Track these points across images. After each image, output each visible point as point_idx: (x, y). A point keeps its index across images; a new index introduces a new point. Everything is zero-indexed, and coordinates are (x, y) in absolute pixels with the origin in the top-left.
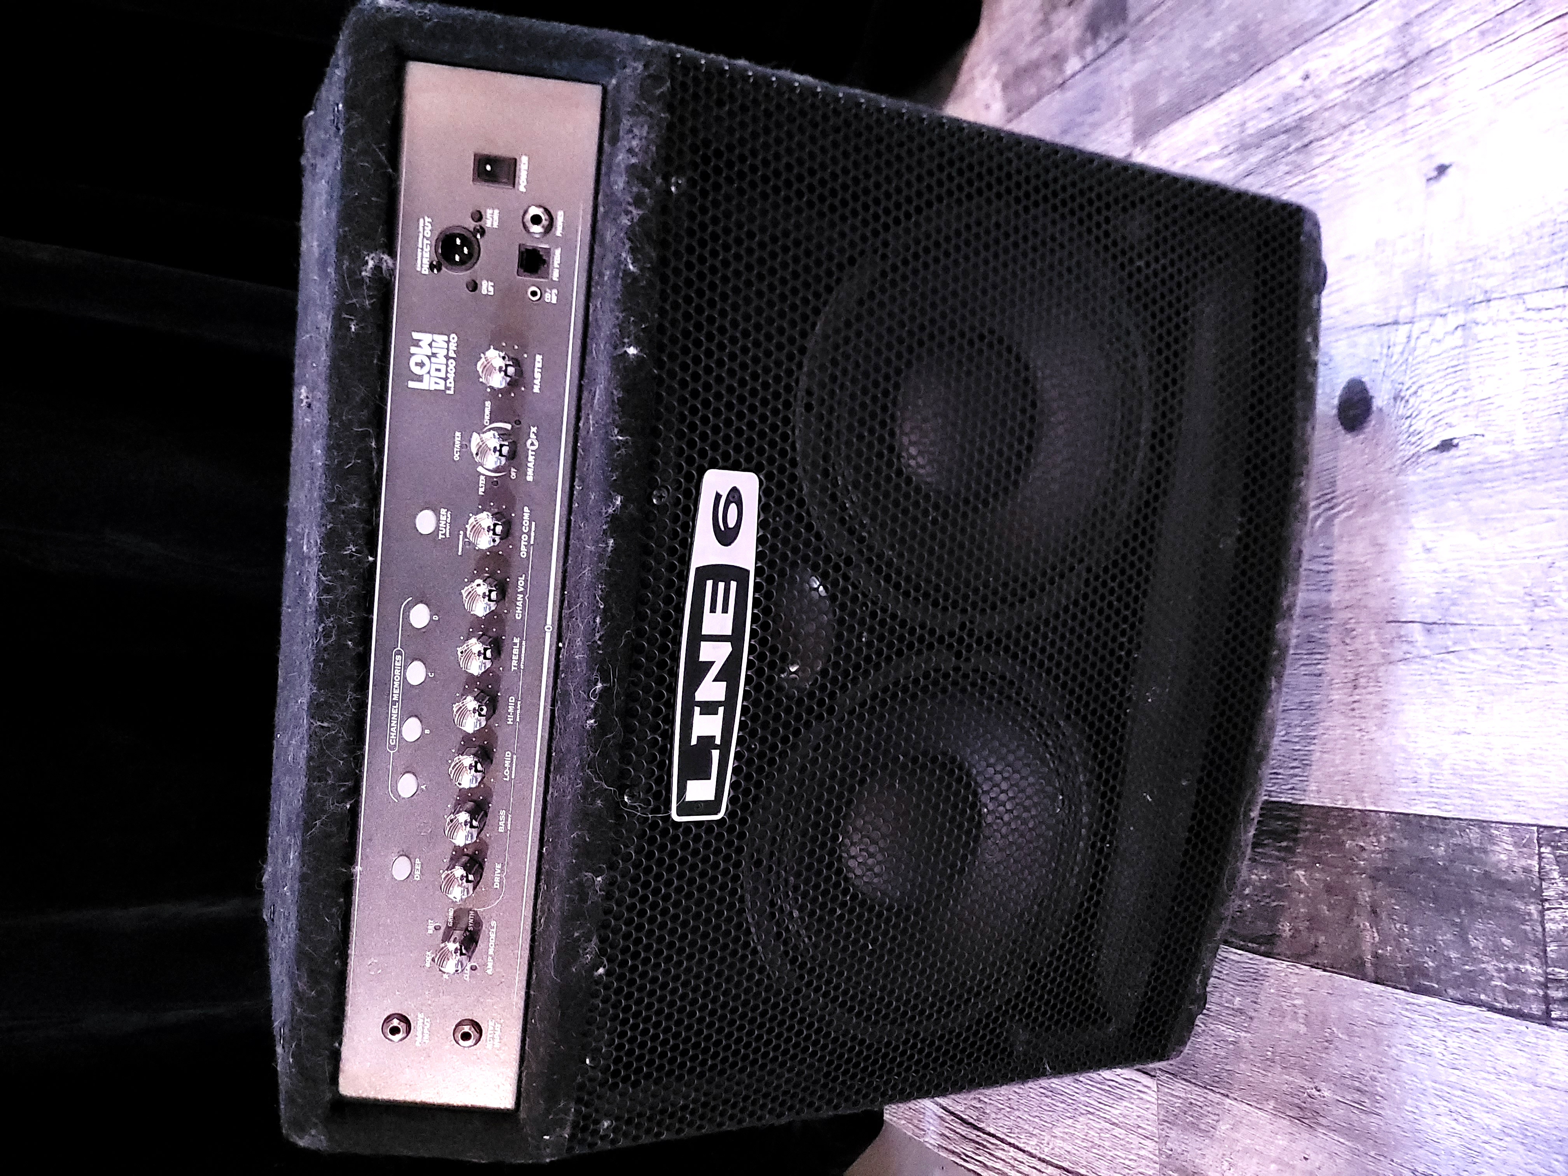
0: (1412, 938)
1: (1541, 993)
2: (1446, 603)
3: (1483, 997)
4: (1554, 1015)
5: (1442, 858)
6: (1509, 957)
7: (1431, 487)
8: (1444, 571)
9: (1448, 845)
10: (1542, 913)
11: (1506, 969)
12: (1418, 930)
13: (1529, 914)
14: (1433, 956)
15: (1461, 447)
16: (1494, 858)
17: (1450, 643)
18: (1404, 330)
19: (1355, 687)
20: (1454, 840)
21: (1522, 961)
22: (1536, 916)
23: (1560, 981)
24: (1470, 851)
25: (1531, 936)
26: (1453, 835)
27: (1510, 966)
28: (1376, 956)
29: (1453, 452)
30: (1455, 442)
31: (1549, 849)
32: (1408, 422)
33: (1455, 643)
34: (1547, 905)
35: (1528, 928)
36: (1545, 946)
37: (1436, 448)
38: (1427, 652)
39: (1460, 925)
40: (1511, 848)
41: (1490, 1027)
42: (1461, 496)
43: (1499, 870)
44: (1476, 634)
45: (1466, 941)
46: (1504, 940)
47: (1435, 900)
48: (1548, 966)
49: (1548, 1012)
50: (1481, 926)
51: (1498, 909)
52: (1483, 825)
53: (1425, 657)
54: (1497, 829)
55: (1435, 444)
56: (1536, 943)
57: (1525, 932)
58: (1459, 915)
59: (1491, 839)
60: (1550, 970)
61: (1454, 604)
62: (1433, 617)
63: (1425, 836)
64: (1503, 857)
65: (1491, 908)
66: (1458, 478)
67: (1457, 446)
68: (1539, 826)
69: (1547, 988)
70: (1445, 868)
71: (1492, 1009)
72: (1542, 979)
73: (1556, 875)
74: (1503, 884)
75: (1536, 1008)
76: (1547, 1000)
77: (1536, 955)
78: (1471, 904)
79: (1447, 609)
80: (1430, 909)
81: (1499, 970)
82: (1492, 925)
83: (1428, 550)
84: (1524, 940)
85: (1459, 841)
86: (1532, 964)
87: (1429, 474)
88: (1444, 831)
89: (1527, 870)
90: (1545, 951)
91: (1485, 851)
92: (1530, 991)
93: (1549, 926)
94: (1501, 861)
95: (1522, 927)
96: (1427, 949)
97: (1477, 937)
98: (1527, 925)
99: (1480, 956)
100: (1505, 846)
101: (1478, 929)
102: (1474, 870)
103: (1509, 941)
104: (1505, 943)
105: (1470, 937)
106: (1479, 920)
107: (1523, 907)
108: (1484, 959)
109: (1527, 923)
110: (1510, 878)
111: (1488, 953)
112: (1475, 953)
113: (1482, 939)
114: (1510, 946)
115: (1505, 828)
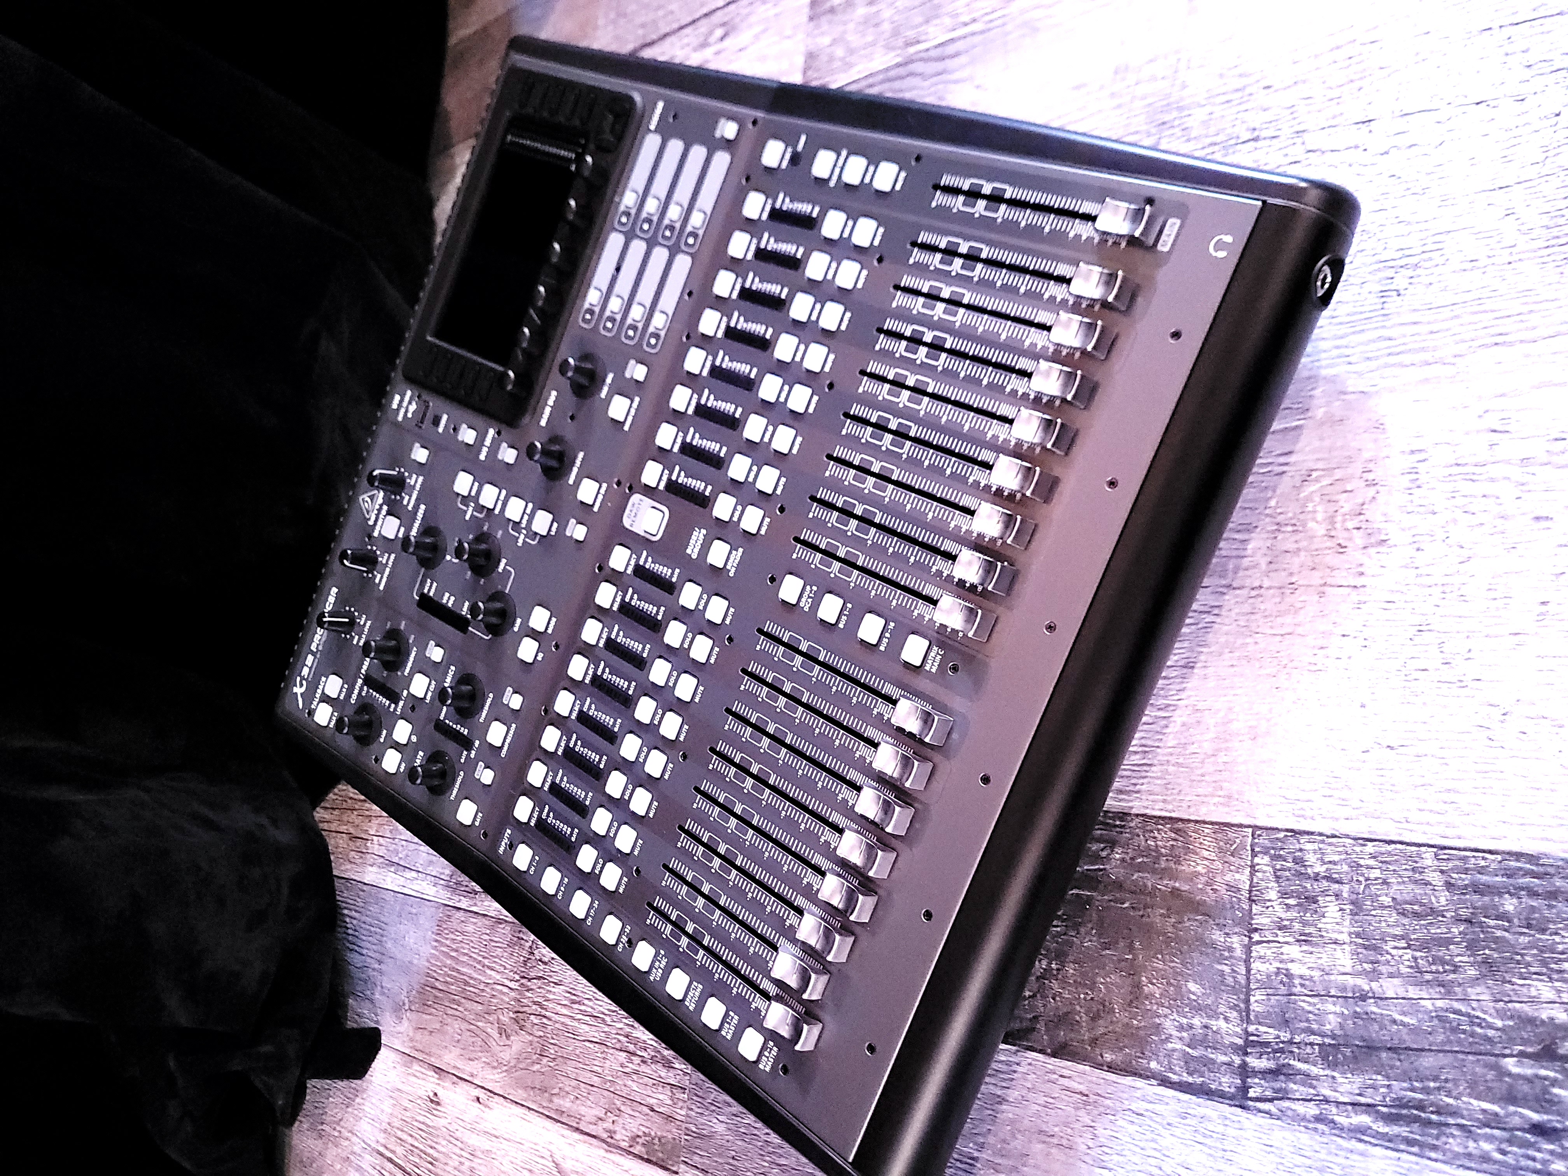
0: (1064, 981)
1: (1237, 1061)
3: (1153, 1065)
4: (1252, 1093)
5: (1118, 870)
6: (1198, 1009)
9: (1127, 852)
10: (1248, 949)
11: (1191, 1027)
12: (1072, 971)
13: (1230, 949)
14: (1090, 1006)
16: (1188, 870)
20: (1135, 845)
21: (1215, 1015)
22: (1239, 952)
23: (1267, 1044)
25: (1230, 980)
27: (1197, 1021)
31: (1266, 859)
34: (1256, 937)
35: (1227, 969)
36: (1248, 995)
39: (1131, 964)
41: (1158, 1108)
43: (1195, 887)
45: (1138, 986)
46: (1191, 985)
48: (1249, 1021)
49: (1244, 1089)
50: (1161, 966)
51: (1186, 942)
54: (1197, 831)
56: (1234, 990)
57: (1222, 973)
58: (1131, 949)
59: (1188, 845)
60: (1251, 1028)
64: (1201, 869)
65: (1178, 939)
68: (1255, 828)
69: (1246, 1054)
71: (1165, 1082)
72: (1240, 1042)
73: (1273, 895)
74: (1197, 906)
75: (1228, 1082)
76: (1244, 1071)
77: (1235, 1007)
78: (1149, 934)
81: (1181, 1028)
82: (1177, 963)
84: (1218, 985)
86: (1226, 1019)
89: (1232, 888)
90: (1247, 1002)
91: (1177, 860)
92: (1222, 1058)
93: (1256, 966)
94: (1197, 874)
95: (1220, 967)
96: (1082, 996)
97: (1155, 981)
98: (1226, 964)
99: (1155, 1007)
100: (1206, 854)
101: (1155, 969)
102: (1159, 887)
103: (1198, 986)
104: (1193, 989)
105: (1144, 979)
106: (1160, 956)
107: (1223, 940)
108: (1160, 1011)
109: (1227, 962)
110: (1209, 898)
111: (1167, 1004)
112: (1147, 1003)
113: (1162, 983)
114: (1200, 994)
115: (1208, 830)
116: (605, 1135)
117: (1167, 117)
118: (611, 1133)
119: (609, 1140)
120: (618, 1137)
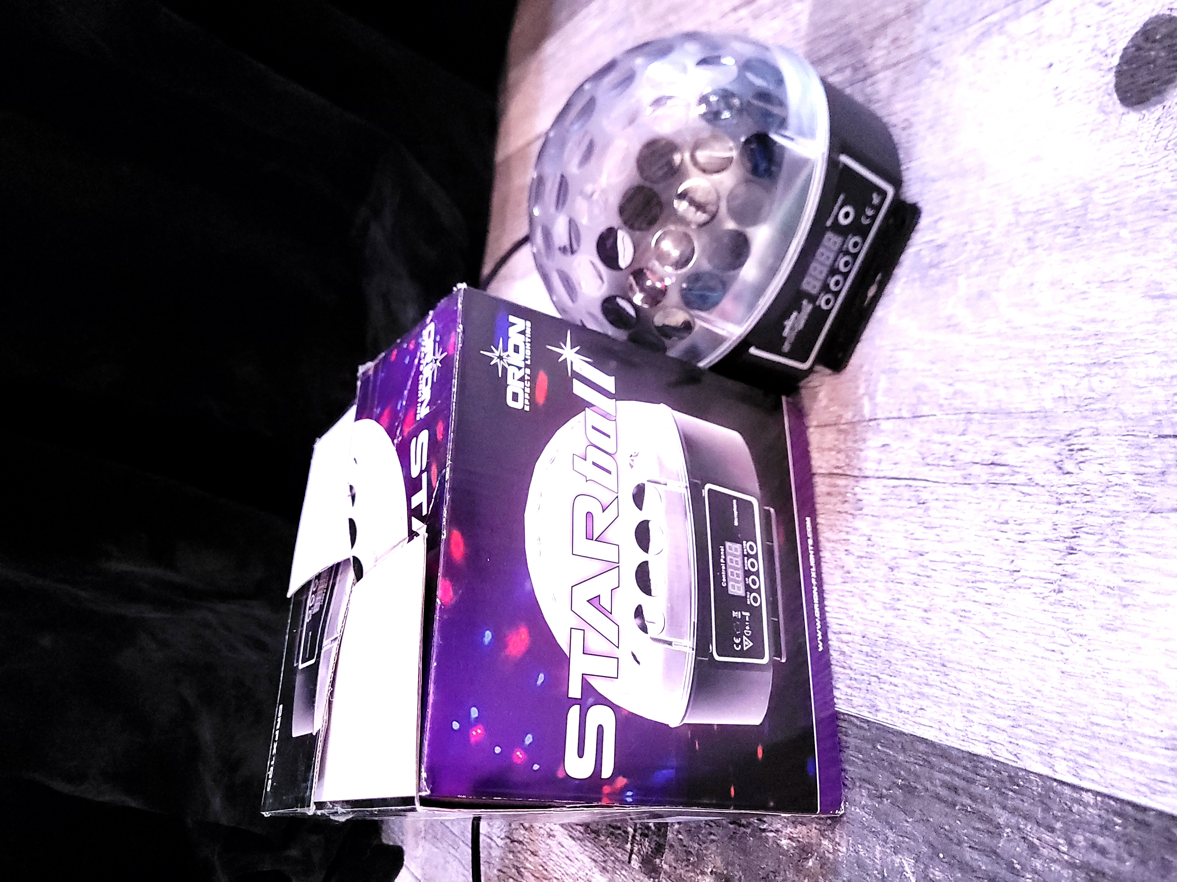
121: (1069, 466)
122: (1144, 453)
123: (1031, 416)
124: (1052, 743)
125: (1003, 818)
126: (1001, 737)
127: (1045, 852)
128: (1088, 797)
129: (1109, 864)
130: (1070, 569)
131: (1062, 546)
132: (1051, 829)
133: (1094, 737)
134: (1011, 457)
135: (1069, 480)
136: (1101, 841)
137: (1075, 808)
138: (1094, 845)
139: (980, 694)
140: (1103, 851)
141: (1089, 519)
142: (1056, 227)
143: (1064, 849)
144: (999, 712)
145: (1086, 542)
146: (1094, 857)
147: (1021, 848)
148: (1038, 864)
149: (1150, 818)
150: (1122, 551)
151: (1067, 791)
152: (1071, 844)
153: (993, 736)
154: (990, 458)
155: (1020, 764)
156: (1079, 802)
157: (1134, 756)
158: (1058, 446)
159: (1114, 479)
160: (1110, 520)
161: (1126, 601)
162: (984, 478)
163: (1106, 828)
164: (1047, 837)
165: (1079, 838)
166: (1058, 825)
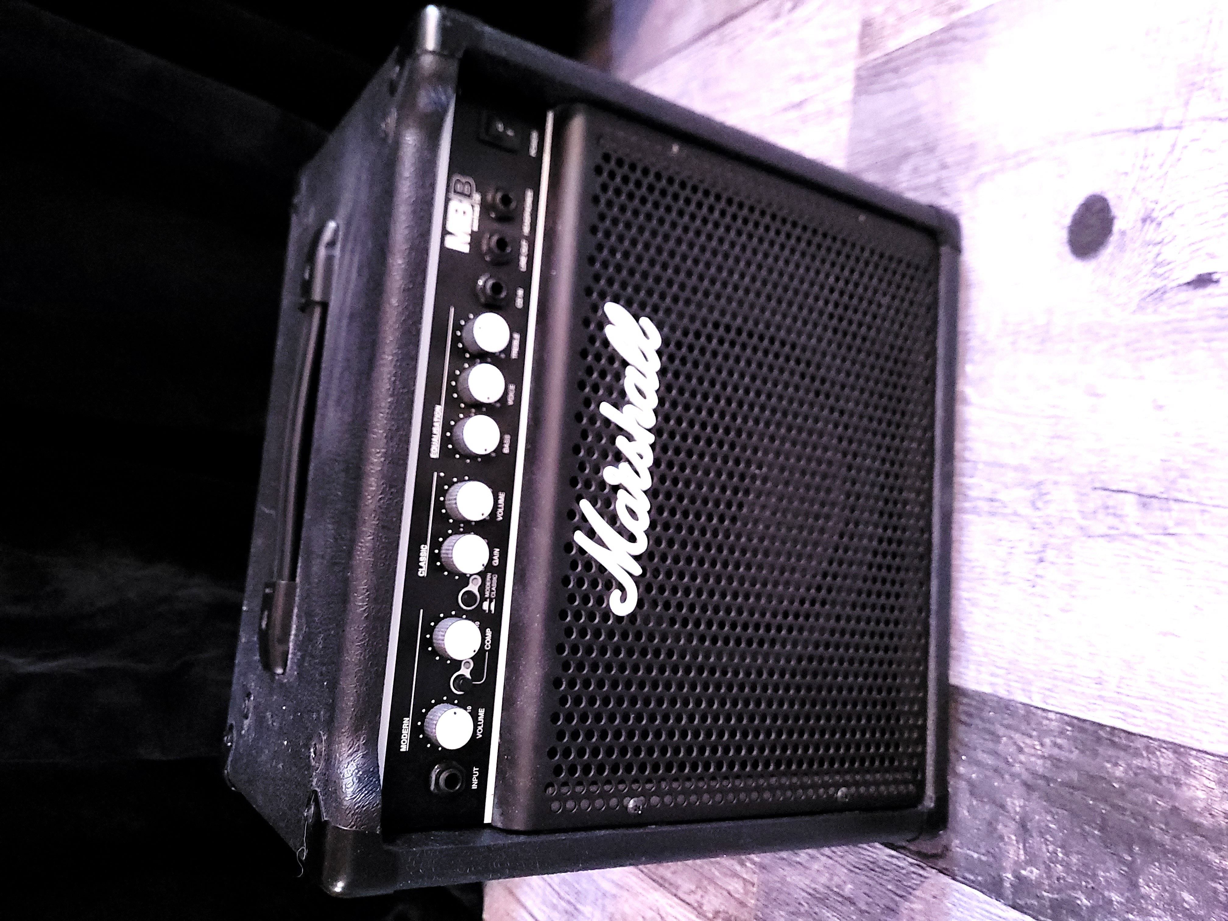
0: (1067, 866)
2: (1173, 474)
5: (1120, 780)
7: (1175, 331)
8: (1177, 435)
9: (1129, 765)
12: (1074, 859)
14: (1090, 893)
15: (1222, 283)
16: (1188, 793)
17: (1170, 523)
18: (1167, 136)
19: (1041, 560)
20: (1137, 762)
24: (1157, 780)
26: (1137, 754)
28: (1019, 877)
29: (1211, 289)
30: (1215, 277)
32: (1156, 250)
33: (1178, 524)
37: (1188, 284)
38: (1138, 530)
39: (1130, 865)
40: (1212, 785)
42: (1215, 345)
43: (1193, 809)
44: (1207, 516)
45: (1134, 885)
46: (1186, 896)
47: (1102, 829)
50: (1157, 872)
51: (1183, 856)
52: (1178, 749)
53: (1135, 536)
54: (1197, 758)
55: (1189, 279)
58: (1131, 852)
59: (1188, 770)
61: (1184, 476)
62: (1152, 488)
63: (1101, 750)
64: (1201, 794)
65: (1175, 852)
66: (1213, 322)
67: (1217, 282)
70: (1122, 794)
74: (1195, 828)
78: (1147, 842)
79: (1174, 482)
80: (1094, 836)
82: (1173, 873)
83: (1160, 407)
84: (1212, 900)
85: (1146, 764)
87: (1174, 314)
88: (1125, 748)
91: (1178, 784)
94: (1197, 799)
95: (1214, 885)
96: (1084, 883)
97: (1151, 885)
98: (1220, 884)
99: (1150, 907)
100: (1206, 782)
101: (1153, 875)
102: (1159, 802)
103: (1192, 897)
104: (1187, 899)
105: (1141, 880)
106: (1157, 864)
107: (1218, 861)
108: (1155, 912)
109: (1221, 881)
110: (1206, 821)
111: (1161, 907)
112: (1142, 901)
113: (1157, 888)
114: (1193, 905)
115: (1209, 760)
116: (696, 905)
117: (1199, 78)
118: (701, 905)
119: (698, 909)
120: (705, 908)
121: (1040, 504)
122: (1084, 498)
123: (1016, 469)
124: (1030, 683)
125: (1001, 731)
126: (1000, 681)
127: (1026, 750)
128: (1052, 716)
129: (1063, 755)
130: (1040, 572)
131: (1035, 557)
132: (1031, 736)
133: (1055, 678)
134: (1003, 496)
135: (1038, 513)
136: (1059, 741)
137: (1045, 722)
138: (1055, 744)
139: (986, 655)
140: (1060, 747)
141: (1052, 541)
142: (1029, 337)
143: (1038, 747)
144: (998, 664)
145: (1050, 555)
146: (1056, 752)
147: (1012, 749)
148: (1022, 758)
149: (1087, 726)
150: (1071, 561)
151: (1039, 712)
152: (1042, 745)
153: (993, 680)
154: (989, 495)
155: (1011, 697)
156: (1047, 719)
157: (1078, 689)
158: (1033, 491)
159: (1066, 515)
160: (1063, 541)
161: (1073, 593)
162: (986, 509)
163: (1062, 733)
164: (1028, 741)
165: (1047, 741)
166: (1034, 733)
